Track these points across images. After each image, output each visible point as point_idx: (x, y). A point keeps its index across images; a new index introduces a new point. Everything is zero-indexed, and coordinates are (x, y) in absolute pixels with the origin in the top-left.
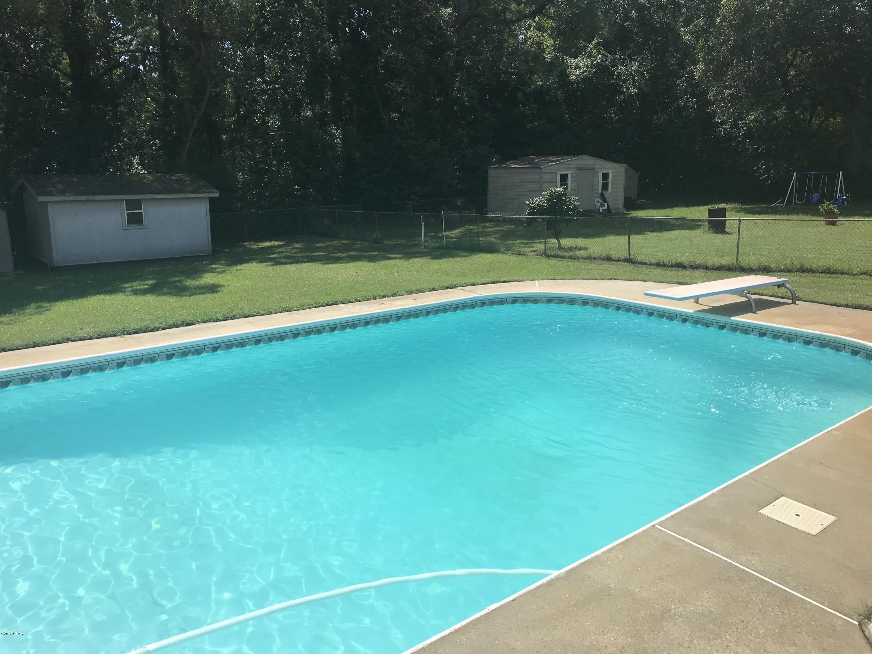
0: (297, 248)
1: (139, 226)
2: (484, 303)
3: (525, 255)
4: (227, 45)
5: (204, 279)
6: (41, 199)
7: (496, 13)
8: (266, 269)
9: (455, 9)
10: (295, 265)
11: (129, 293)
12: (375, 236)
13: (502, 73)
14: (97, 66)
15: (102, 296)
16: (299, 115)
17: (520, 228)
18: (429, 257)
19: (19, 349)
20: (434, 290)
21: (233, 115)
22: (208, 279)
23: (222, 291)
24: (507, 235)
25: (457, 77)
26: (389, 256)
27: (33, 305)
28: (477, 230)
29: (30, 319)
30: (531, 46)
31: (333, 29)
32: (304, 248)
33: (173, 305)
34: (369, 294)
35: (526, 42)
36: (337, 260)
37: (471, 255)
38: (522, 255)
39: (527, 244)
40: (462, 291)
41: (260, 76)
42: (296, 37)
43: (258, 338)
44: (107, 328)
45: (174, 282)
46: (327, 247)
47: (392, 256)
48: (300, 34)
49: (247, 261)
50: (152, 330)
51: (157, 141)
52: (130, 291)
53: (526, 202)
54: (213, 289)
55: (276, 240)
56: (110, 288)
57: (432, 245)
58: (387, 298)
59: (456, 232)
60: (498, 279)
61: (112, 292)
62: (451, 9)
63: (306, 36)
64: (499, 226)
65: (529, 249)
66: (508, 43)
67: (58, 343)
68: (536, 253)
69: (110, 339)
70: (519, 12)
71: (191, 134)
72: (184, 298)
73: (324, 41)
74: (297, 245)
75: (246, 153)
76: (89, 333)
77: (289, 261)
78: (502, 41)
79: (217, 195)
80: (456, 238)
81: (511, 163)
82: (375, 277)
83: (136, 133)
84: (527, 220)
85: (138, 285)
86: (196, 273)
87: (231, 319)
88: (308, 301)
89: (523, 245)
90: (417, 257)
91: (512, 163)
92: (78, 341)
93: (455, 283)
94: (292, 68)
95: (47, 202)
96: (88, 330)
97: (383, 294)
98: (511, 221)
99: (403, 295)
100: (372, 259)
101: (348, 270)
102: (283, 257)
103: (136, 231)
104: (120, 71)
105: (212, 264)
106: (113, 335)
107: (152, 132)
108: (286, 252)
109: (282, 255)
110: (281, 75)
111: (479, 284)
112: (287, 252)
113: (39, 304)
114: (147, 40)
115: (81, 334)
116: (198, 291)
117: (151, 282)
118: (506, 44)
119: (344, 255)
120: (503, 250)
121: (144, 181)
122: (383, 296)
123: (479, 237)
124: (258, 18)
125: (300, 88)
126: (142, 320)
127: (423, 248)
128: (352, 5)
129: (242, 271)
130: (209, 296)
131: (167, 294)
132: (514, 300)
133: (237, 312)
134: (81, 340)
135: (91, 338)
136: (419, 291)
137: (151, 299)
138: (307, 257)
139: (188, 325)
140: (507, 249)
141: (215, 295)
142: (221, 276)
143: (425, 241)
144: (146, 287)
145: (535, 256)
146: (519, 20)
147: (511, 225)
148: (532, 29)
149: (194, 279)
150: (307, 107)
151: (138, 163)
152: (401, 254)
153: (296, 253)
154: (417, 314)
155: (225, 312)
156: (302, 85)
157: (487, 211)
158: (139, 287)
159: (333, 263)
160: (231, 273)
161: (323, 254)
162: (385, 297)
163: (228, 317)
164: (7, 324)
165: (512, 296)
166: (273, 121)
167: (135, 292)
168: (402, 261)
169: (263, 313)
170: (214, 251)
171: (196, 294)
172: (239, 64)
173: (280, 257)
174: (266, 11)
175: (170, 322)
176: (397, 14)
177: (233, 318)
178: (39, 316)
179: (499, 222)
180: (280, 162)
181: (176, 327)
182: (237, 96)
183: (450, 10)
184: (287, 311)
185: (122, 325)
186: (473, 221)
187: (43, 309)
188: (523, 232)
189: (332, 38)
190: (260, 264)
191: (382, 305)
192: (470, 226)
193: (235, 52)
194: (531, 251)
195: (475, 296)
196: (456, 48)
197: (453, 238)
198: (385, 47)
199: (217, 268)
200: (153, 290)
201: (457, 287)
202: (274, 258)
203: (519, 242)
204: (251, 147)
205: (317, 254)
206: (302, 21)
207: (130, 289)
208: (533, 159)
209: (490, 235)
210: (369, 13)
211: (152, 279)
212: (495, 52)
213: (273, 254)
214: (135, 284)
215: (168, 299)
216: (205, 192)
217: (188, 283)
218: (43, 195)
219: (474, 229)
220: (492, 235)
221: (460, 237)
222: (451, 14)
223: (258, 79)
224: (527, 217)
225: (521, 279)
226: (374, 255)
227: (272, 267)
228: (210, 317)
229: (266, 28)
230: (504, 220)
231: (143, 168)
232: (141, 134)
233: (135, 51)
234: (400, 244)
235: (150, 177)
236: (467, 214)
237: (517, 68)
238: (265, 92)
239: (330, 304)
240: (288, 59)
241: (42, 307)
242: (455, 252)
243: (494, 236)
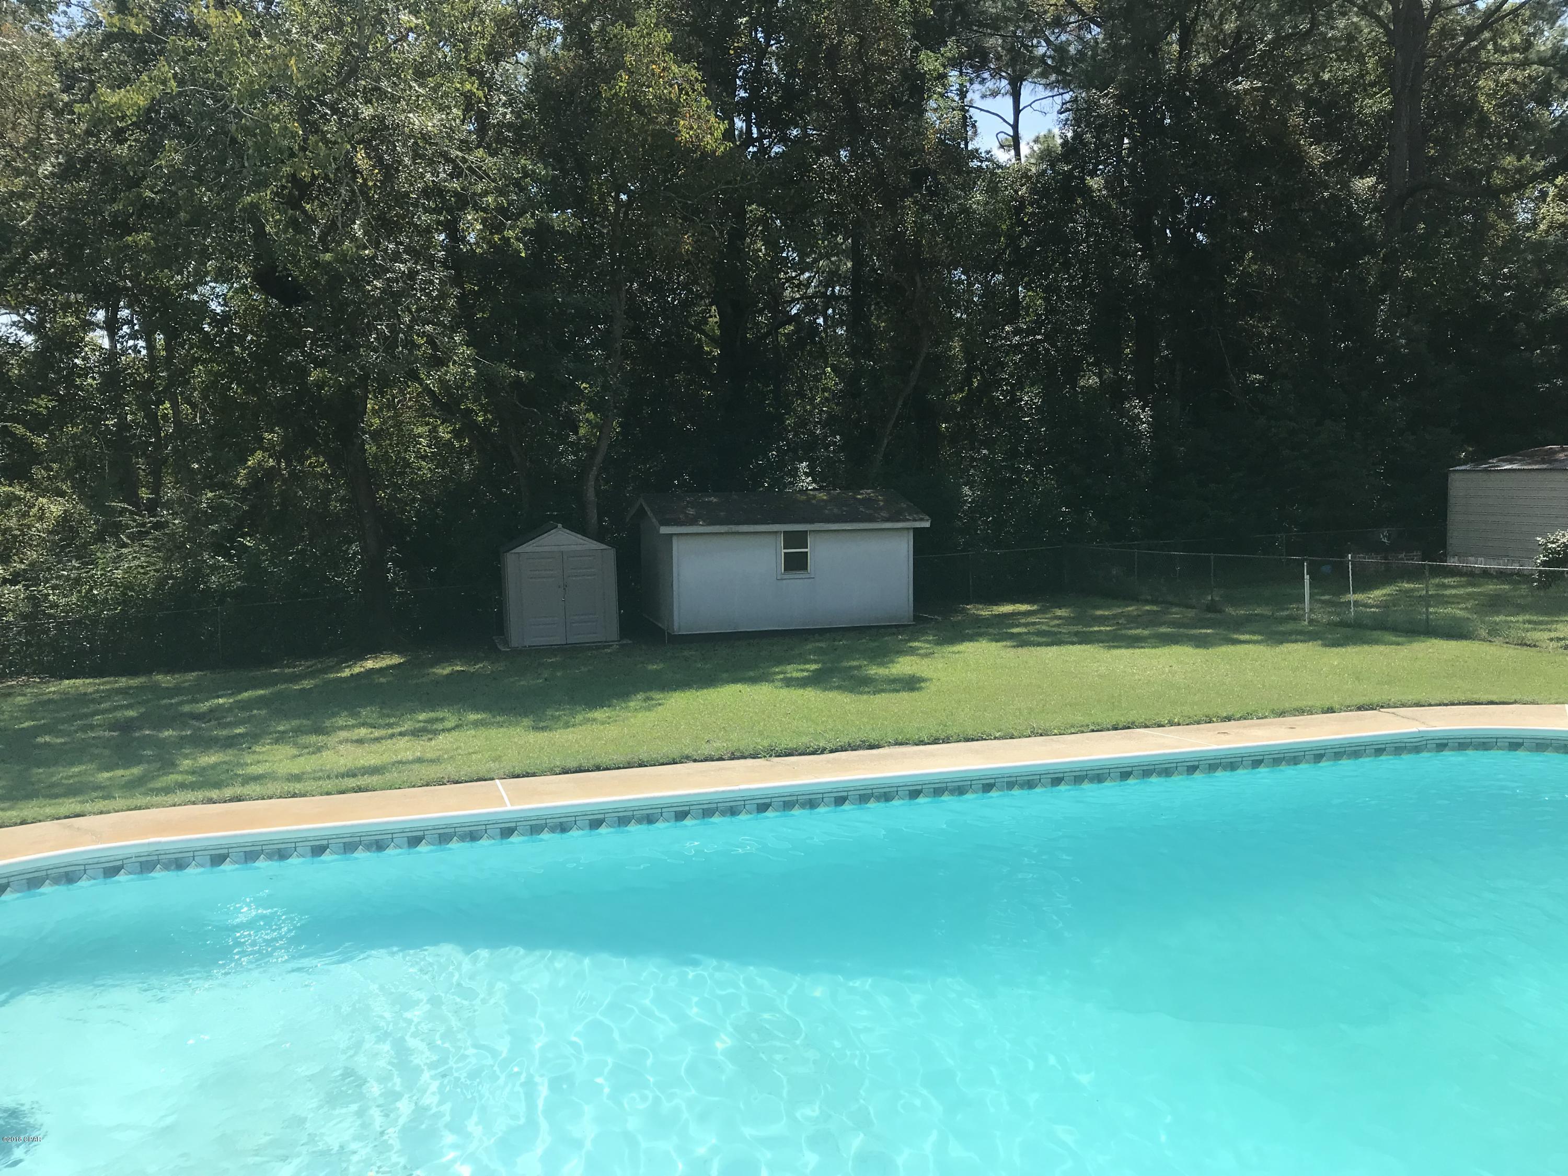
0: (1060, 618)
1: (800, 574)
2: (1442, 744)
3: (1535, 646)
4: (958, 274)
5: (898, 666)
6: (664, 530)
7: (1470, 176)
8: (1003, 653)
9: (1381, 178)
10: (1055, 648)
11: (780, 684)
12: (1210, 598)
13: (1481, 289)
14: (758, 323)
15: (739, 686)
16: (1074, 385)
17: (1524, 589)
18: (1320, 642)
19: (619, 768)
20: (1331, 710)
21: (962, 391)
22: (904, 666)
23: (928, 688)
24: (1495, 604)
25: (1383, 302)
26: (1235, 636)
27: (640, 696)
28: (1424, 592)
29: (635, 717)
30: (1547, 232)
31: (1144, 232)
32: (1073, 618)
33: (847, 708)
34: (1198, 712)
35: (1535, 224)
36: (1134, 642)
37: (1411, 642)
38: (1529, 645)
39: (1541, 623)
40: (1392, 717)
41: (1010, 322)
42: (1076, 253)
43: (988, 781)
44: (747, 742)
45: (850, 668)
46: (1115, 617)
47: (1242, 637)
48: (1083, 248)
49: (971, 638)
50: (814, 753)
51: (838, 437)
52: (781, 679)
53: (1538, 539)
54: (911, 684)
55: (1022, 602)
56: (751, 674)
57: (1322, 617)
58: (1233, 722)
59: (1378, 594)
60: (1476, 697)
61: (754, 680)
62: (1374, 179)
63: (1095, 250)
64: (1474, 585)
65: (1546, 635)
66: (1497, 230)
67: (674, 762)
68: (1563, 643)
69: (750, 762)
70: (1520, 170)
71: (892, 422)
72: (865, 697)
73: (1126, 255)
74: (1059, 612)
75: (979, 452)
76: (718, 749)
77: (1044, 640)
78: (1481, 229)
79: (927, 525)
80: (1377, 607)
81: (1499, 461)
82: (1208, 677)
83: (807, 424)
84: (1540, 576)
85: (794, 671)
86: (883, 655)
87: (943, 742)
88: (1080, 718)
89: (1530, 626)
90: (1293, 642)
91: (1504, 461)
92: (702, 761)
93: (1376, 699)
94: (1068, 306)
95: (672, 535)
96: (717, 744)
97: (1225, 715)
98: (1502, 576)
99: (1266, 717)
100: (1202, 642)
101: (1155, 662)
102: (1033, 634)
103: (796, 583)
104: (790, 328)
105: (915, 641)
106: (754, 756)
107: (831, 422)
108: (1039, 623)
109: (1032, 629)
110: (1047, 318)
111: (1430, 705)
112: (1042, 623)
113: (648, 694)
114: (832, 277)
115: (707, 750)
116: (888, 687)
117: (814, 667)
118: (1493, 232)
119: (1146, 632)
120: (1483, 633)
121: (814, 502)
122: (1226, 717)
123: (1428, 606)
124: (1012, 226)
125: (1079, 339)
126: (799, 734)
127: (1306, 623)
128: (1179, 190)
129: (962, 655)
130: (905, 695)
131: (839, 688)
132: (1515, 743)
133: (952, 731)
134: (706, 760)
135: (721, 759)
136: (1300, 711)
137: (812, 696)
138: (1076, 634)
139: (872, 747)
140: (1494, 632)
141: (915, 694)
142: (926, 661)
143: (1311, 610)
144: (805, 674)
145: (1561, 651)
146: (1519, 187)
147: (1502, 584)
148: (1548, 199)
149: (882, 664)
150: (1090, 370)
151: (805, 473)
152: (1260, 633)
153: (1058, 626)
154: (1295, 757)
155: (933, 729)
156: (1084, 334)
157: (1445, 555)
158: (795, 675)
159: (1127, 647)
160: (943, 657)
161: (1108, 629)
162: (1228, 719)
163: (938, 739)
164: (603, 723)
165: (1509, 734)
166: (1029, 397)
167: (789, 683)
168: (1261, 648)
169: (997, 735)
170: (916, 618)
171: (883, 691)
172: (976, 305)
173: (1028, 633)
174: (1026, 214)
175: (844, 740)
176: (1265, 198)
177: (947, 740)
178: (647, 714)
179: (1474, 576)
180: (1038, 467)
181: (853, 750)
182: (970, 357)
183: (1370, 181)
184: (1041, 735)
185: (769, 741)
186: (1413, 574)
187: (654, 702)
188: (1530, 599)
189: (1140, 250)
190: (994, 644)
191: (1222, 735)
192: (1408, 582)
193: (970, 285)
194: (1551, 640)
195: (1423, 728)
196: (1382, 249)
197: (1372, 607)
198: (1240, 259)
199: (921, 648)
200: (816, 680)
201: (1382, 707)
202: (1020, 634)
203: (1520, 618)
204: (988, 443)
205: (1096, 629)
206: (1088, 225)
207: (782, 676)
208: (1554, 452)
209: (1453, 603)
210: (1211, 200)
211: (815, 662)
212: (1466, 250)
213: (1017, 626)
214: (789, 668)
215: (839, 697)
216: (908, 520)
217: (872, 672)
218: (667, 523)
219: (1418, 590)
220: (1458, 603)
221: (1385, 605)
222: (1372, 188)
223: (1007, 328)
224: (1540, 571)
225: (1530, 699)
226: (1207, 635)
227: (1015, 650)
228: (908, 736)
229: (1024, 242)
230: (1485, 573)
231: (814, 481)
232: (815, 426)
233: (815, 295)
234: (1256, 615)
235: (822, 496)
236: (1402, 559)
237: (1516, 277)
238: (1017, 348)
239: (1120, 727)
240: (1061, 291)
241: (652, 699)
242: (1376, 634)
243: (1463, 606)
